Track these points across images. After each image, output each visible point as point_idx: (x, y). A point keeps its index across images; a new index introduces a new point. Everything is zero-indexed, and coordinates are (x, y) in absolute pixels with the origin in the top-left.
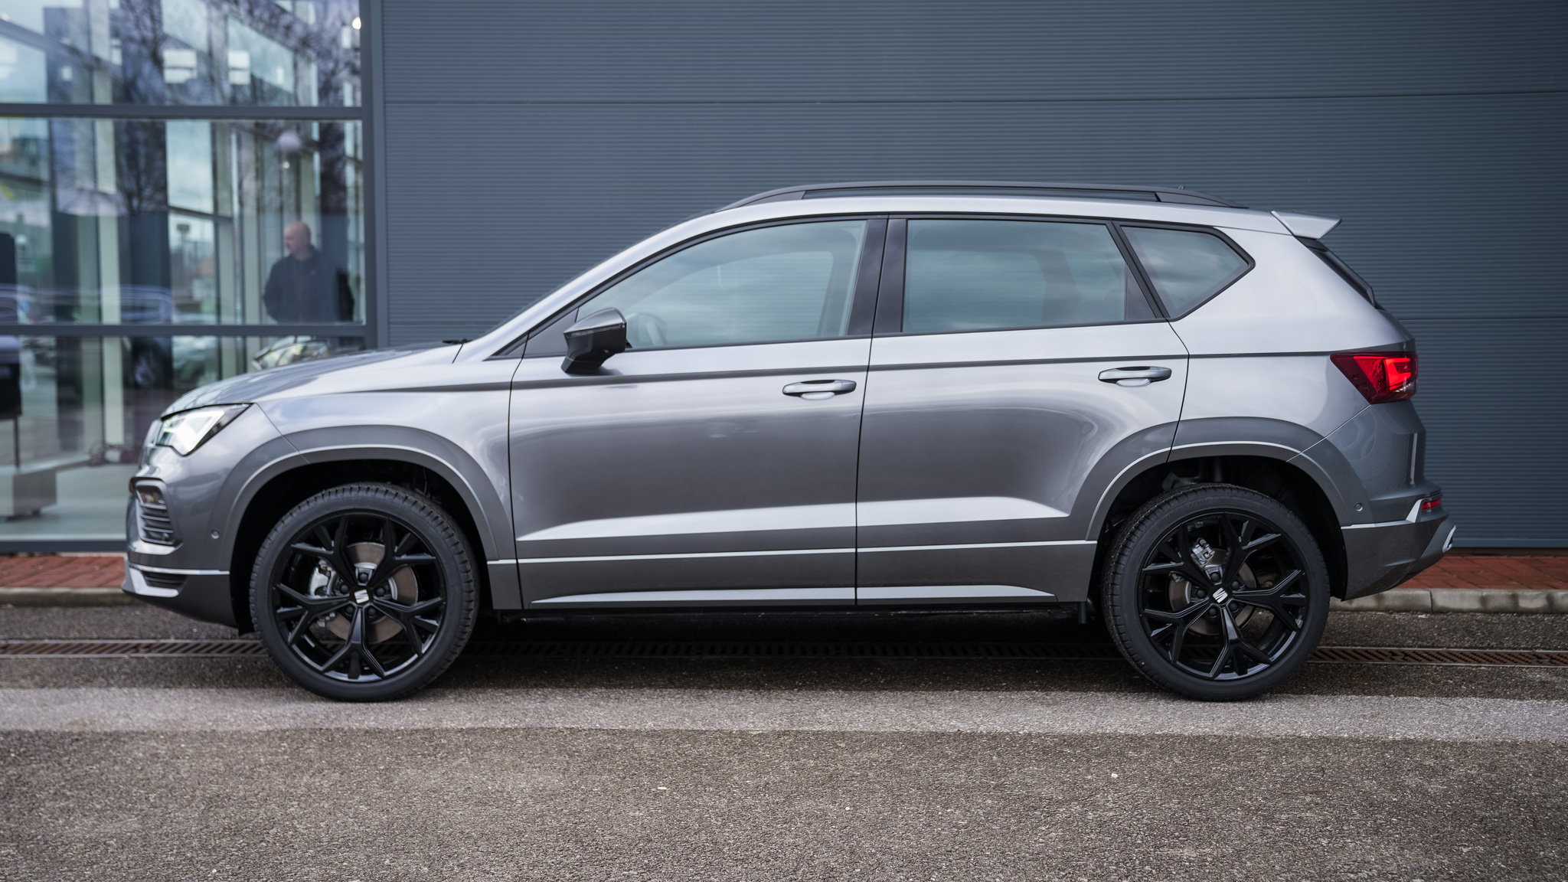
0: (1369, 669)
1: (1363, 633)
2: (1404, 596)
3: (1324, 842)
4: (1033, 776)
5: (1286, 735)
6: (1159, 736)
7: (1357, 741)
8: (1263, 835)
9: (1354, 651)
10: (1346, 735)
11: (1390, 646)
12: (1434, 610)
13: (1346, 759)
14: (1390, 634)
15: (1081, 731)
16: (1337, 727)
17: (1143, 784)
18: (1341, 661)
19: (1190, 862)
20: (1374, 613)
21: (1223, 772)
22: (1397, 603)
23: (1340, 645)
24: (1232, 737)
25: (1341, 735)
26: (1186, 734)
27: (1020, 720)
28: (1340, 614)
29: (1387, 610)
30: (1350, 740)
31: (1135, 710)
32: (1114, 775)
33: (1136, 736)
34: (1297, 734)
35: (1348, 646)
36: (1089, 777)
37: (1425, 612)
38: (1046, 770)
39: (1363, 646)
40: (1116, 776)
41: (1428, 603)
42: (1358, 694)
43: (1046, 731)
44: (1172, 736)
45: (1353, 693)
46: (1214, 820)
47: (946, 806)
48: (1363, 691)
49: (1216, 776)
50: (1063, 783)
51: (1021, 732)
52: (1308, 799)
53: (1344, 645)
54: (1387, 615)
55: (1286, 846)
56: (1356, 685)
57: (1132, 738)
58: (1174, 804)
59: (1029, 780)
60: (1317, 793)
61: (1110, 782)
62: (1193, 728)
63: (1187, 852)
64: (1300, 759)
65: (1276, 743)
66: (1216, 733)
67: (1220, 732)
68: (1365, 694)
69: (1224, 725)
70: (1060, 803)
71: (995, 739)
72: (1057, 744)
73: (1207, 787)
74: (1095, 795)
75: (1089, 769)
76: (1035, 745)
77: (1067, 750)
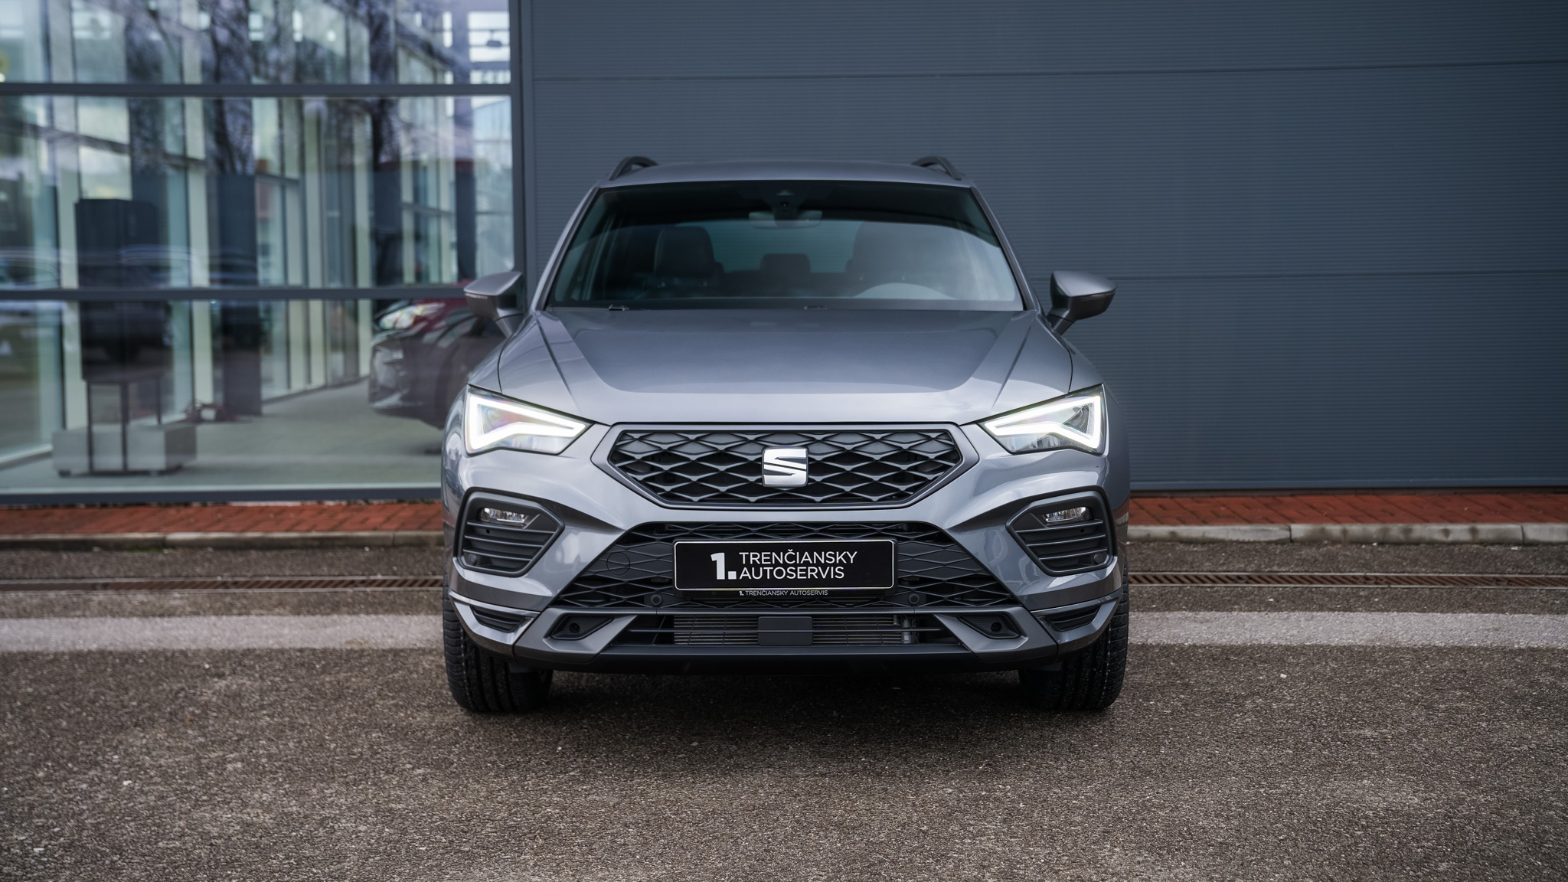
0: (1479, 593)
1: (1464, 563)
2: (1497, 530)
3: (1484, 725)
4: (1211, 677)
5: (1422, 645)
6: (1309, 646)
7: (1486, 649)
8: (1429, 719)
9: (1460, 577)
10: (1476, 645)
11: (1492, 573)
12: (1526, 544)
13: (1481, 663)
14: (1490, 563)
15: (1239, 643)
16: (1466, 639)
17: (1309, 683)
18: (1452, 586)
19: (1374, 739)
20: (1469, 546)
21: (1377, 673)
22: (1491, 537)
23: (1446, 573)
24: (1374, 647)
25: (1472, 645)
26: (1333, 644)
27: (1182, 634)
28: (1438, 547)
29: (1481, 543)
30: (1480, 648)
31: (1280, 625)
32: (1283, 676)
33: (1289, 646)
34: (1433, 644)
35: (1453, 573)
36: (1261, 678)
37: (1517, 544)
38: (1221, 672)
39: (1467, 573)
40: (1285, 676)
41: (1519, 536)
42: (1476, 612)
43: (1208, 643)
44: (1322, 646)
45: (1472, 611)
46: (1382, 709)
48: (1480, 610)
49: (1371, 676)
50: (1240, 682)
51: (1186, 644)
52: (1458, 693)
53: (1450, 573)
54: (1482, 548)
55: (1451, 727)
56: (1472, 605)
57: (1287, 648)
58: (1342, 697)
59: (1208, 680)
60: (1466, 689)
61: (1281, 681)
62: (1337, 639)
63: (1368, 732)
64: (1441, 663)
65: (1415, 651)
66: (1359, 644)
67: (1363, 643)
68: (1482, 612)
69: (1365, 637)
70: (1245, 698)
71: (1166, 650)
72: (1222, 653)
73: (1367, 684)
74: (1272, 690)
75: (1258, 671)
76: (1203, 654)
77: (1232, 657)
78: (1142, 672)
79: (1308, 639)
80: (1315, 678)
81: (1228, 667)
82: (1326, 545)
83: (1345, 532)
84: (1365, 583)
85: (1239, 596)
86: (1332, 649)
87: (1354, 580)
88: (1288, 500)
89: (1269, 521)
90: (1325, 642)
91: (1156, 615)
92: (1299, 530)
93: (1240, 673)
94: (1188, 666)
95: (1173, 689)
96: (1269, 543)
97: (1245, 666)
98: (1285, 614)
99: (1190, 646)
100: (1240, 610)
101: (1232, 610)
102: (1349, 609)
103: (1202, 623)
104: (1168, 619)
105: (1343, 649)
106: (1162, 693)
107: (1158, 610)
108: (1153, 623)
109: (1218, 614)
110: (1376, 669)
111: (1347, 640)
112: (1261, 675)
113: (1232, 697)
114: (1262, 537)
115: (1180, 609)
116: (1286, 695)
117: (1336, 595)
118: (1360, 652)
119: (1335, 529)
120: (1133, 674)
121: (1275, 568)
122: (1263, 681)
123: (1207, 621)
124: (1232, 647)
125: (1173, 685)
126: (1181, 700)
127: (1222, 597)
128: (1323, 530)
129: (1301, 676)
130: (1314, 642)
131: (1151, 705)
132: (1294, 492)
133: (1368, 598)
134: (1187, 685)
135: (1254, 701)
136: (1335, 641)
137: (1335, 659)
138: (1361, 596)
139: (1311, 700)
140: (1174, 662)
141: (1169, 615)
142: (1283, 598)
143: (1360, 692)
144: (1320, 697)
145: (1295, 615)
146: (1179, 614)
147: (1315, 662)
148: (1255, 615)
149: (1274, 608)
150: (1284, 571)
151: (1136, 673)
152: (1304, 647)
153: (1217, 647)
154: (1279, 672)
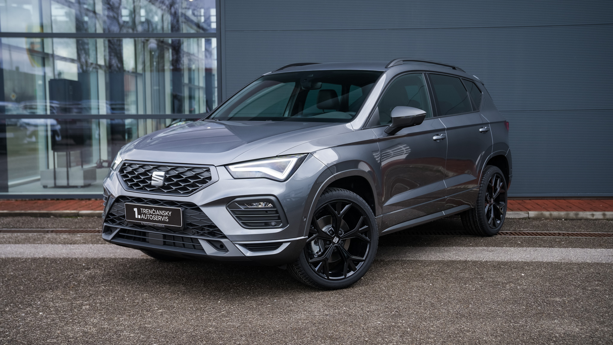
0: (606, 240)
1: (600, 228)
3: (607, 297)
4: (493, 275)
5: (582, 262)
6: (534, 262)
7: (609, 264)
8: (584, 294)
9: (598, 234)
10: (604, 262)
11: (612, 232)
13: (606, 270)
14: (611, 228)
15: (505, 260)
16: (600, 259)
17: (534, 278)
18: (595, 237)
19: (560, 302)
20: (602, 221)
21: (562, 274)
22: (611, 217)
23: (592, 232)
24: (561, 263)
25: (603, 262)
26: (544, 261)
27: (481, 256)
28: (589, 221)
29: (607, 220)
30: (606, 263)
31: (523, 253)
32: (523, 274)
33: (526, 262)
34: (586, 262)
35: (595, 232)
36: (514, 275)
38: (497, 273)
39: (601, 232)
40: (524, 275)
42: (604, 248)
43: (492, 260)
44: (539, 262)
45: (603, 248)
46: (564, 289)
47: (465, 284)
48: (606, 247)
49: (560, 275)
50: (505, 277)
51: (483, 261)
52: (597, 283)
53: (594, 232)
54: (608, 221)
55: (593, 297)
56: (603, 245)
57: (525, 263)
58: (547, 284)
59: (491, 276)
60: (600, 281)
61: (522, 277)
62: (546, 259)
63: (558, 299)
64: (590, 269)
65: (578, 264)
66: (555, 261)
67: (557, 261)
68: (607, 248)
69: (558, 258)
70: (506, 284)
71: (475, 263)
72: (498, 264)
73: (558, 278)
74: (518, 281)
75: (512, 272)
76: (490, 265)
77: (502, 267)
78: (464, 272)
79: (534, 259)
80: (536, 276)
81: (500, 271)
82: (543, 220)
83: (551, 215)
84: (559, 236)
85: (506, 241)
86: (543, 263)
87: (554, 234)
88: (528, 201)
89: (520, 210)
90: (541, 260)
91: (472, 248)
92: (532, 214)
93: (505, 273)
94: (483, 270)
95: (477, 279)
96: (520, 219)
97: (507, 270)
98: (525, 248)
99: (485, 261)
100: (507, 246)
101: (503, 246)
102: (552, 246)
103: (490, 252)
104: (476, 250)
105: (548, 263)
106: (472, 281)
107: (472, 246)
108: (470, 252)
109: (497, 248)
110: (562, 272)
111: (550, 259)
112: (514, 274)
113: (501, 283)
114: (517, 217)
115: (481, 246)
116: (524, 283)
117: (546, 240)
118: (555, 265)
119: (547, 213)
120: (460, 273)
121: (522, 229)
122: (514, 277)
123: (492, 251)
124: (502, 262)
125: (477, 278)
126: (479, 284)
127: (499, 241)
128: (542, 214)
129: (530, 275)
130: (536, 260)
131: (467, 286)
132: (530, 198)
133: (559, 242)
134: (482, 278)
135: (510, 285)
136: (545, 260)
137: (545, 268)
138: (557, 241)
139: (534, 285)
140: (478, 268)
141: (477, 248)
142: (524, 242)
143: (555, 282)
144: (538, 284)
145: (529, 249)
146: (481, 248)
147: (536, 269)
148: (512, 249)
149: (521, 246)
150: (526, 231)
151: (461, 273)
152: (532, 262)
153: (496, 262)
154: (521, 273)
